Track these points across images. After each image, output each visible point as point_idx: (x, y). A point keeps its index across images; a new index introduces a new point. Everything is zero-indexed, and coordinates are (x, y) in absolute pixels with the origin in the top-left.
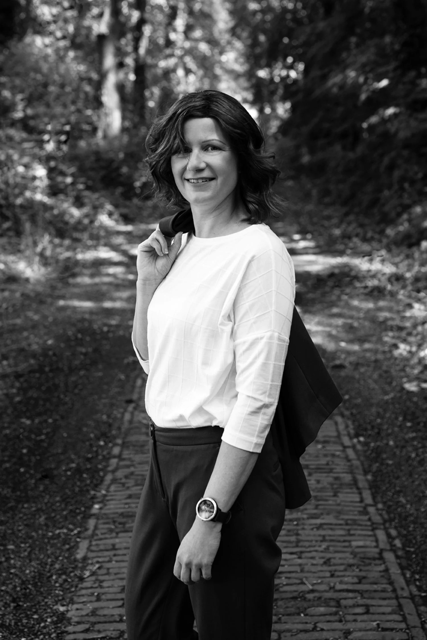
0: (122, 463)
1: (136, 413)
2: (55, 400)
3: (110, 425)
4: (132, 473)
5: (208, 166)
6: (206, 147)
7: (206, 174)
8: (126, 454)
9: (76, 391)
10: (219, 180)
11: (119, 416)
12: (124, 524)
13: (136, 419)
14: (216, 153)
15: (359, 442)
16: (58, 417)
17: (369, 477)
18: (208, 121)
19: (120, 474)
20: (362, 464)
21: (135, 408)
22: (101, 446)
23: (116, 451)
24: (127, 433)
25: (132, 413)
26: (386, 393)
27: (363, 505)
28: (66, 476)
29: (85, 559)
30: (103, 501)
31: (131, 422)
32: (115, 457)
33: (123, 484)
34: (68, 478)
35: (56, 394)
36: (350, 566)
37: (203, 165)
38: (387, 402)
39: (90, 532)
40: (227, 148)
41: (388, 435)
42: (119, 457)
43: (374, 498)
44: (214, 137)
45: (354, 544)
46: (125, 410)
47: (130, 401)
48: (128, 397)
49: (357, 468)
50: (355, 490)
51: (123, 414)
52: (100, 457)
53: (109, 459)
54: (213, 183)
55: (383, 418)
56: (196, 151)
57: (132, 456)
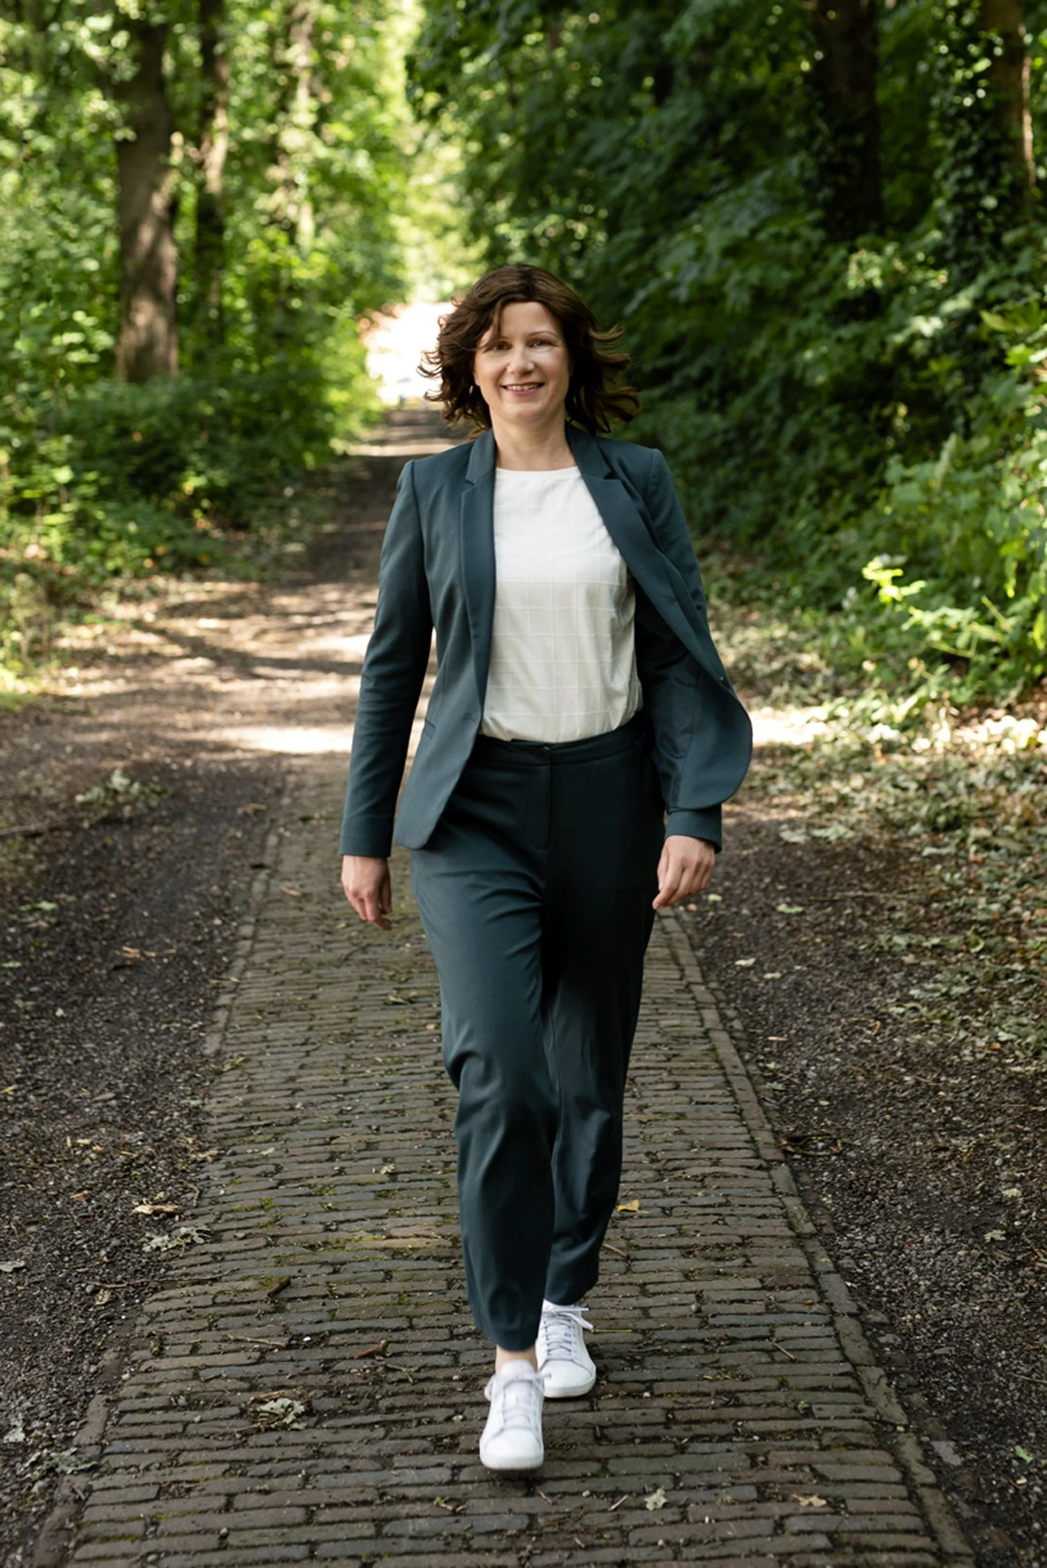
0: (257, 946)
1: (273, 882)
2: (113, 869)
3: (228, 900)
4: (281, 957)
5: (537, 366)
6: (534, 341)
7: (534, 378)
8: (264, 933)
9: (152, 855)
10: (550, 387)
11: (242, 886)
12: (278, 1013)
13: (274, 889)
14: (545, 348)
15: (687, 911)
16: (124, 891)
17: (700, 953)
18: (533, 307)
19: (257, 958)
20: (690, 938)
21: (270, 876)
22: (217, 927)
23: (247, 930)
24: (262, 908)
25: (267, 884)
26: (746, 847)
27: (684, 982)
28: (162, 964)
29: (218, 1053)
30: (236, 989)
31: (266, 893)
32: (245, 938)
33: (268, 970)
34: (166, 967)
35: (114, 861)
36: (655, 1045)
37: (531, 366)
38: (745, 859)
39: (221, 1025)
40: (560, 342)
41: (743, 901)
42: (254, 938)
43: (704, 975)
44: (545, 328)
45: (663, 1023)
46: (253, 879)
47: (260, 866)
48: (257, 861)
49: (679, 941)
50: (673, 966)
51: (250, 884)
52: (219, 940)
53: (235, 941)
54: (542, 390)
55: (734, 880)
56: (518, 347)
57: (277, 936)
